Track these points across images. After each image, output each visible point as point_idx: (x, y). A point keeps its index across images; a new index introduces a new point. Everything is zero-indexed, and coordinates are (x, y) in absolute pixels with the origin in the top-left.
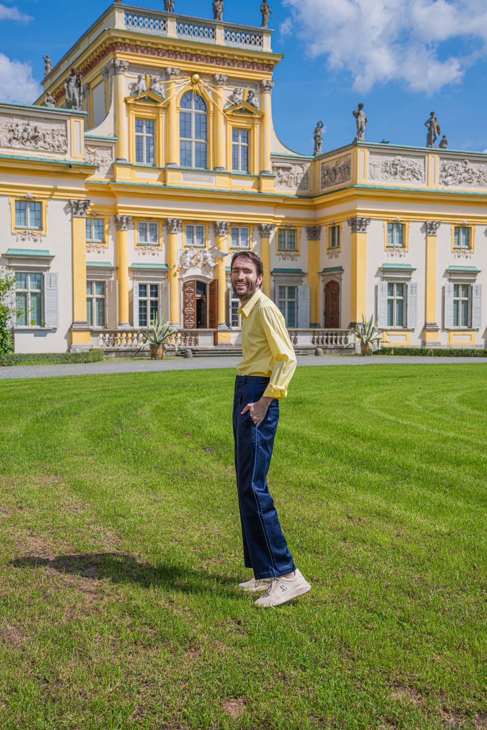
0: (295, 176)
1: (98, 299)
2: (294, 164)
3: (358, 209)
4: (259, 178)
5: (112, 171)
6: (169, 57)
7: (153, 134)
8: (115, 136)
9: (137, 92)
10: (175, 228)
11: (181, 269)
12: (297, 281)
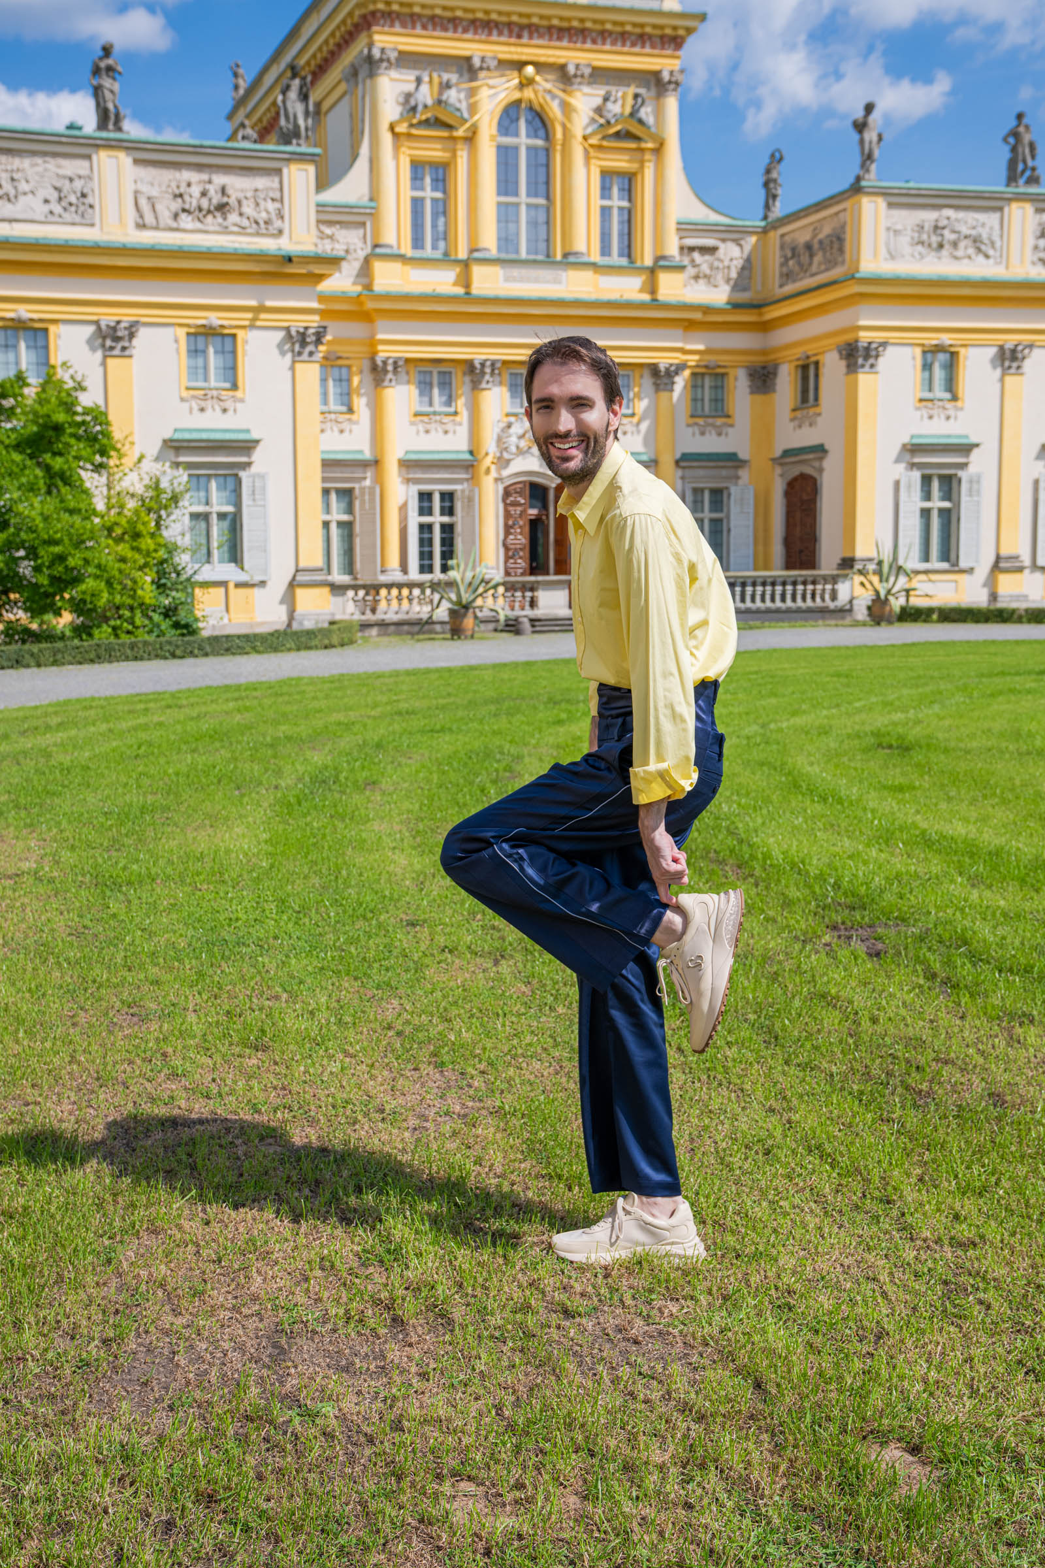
0: (726, 263)
1: (340, 524)
2: (724, 240)
3: (862, 323)
4: (652, 271)
5: (365, 271)
6: (475, 33)
7: (444, 192)
8: (371, 199)
9: (414, 109)
10: (487, 377)
11: (500, 458)
12: (728, 478)
